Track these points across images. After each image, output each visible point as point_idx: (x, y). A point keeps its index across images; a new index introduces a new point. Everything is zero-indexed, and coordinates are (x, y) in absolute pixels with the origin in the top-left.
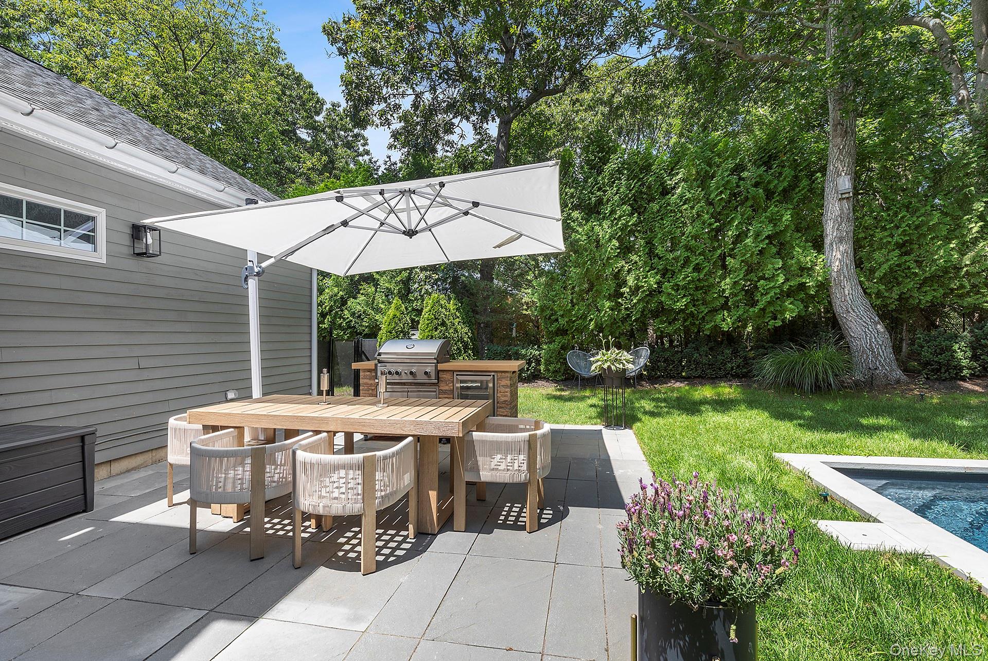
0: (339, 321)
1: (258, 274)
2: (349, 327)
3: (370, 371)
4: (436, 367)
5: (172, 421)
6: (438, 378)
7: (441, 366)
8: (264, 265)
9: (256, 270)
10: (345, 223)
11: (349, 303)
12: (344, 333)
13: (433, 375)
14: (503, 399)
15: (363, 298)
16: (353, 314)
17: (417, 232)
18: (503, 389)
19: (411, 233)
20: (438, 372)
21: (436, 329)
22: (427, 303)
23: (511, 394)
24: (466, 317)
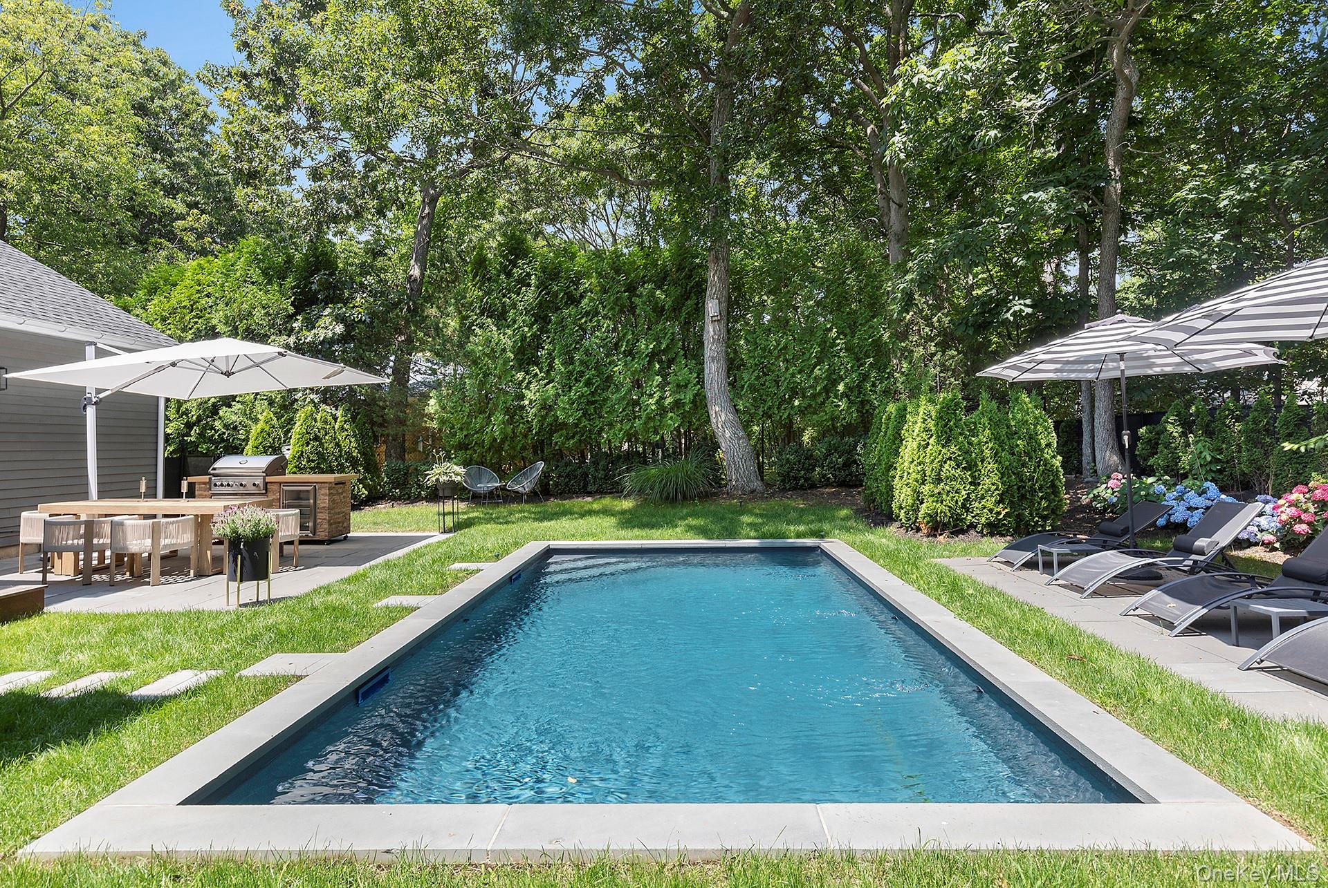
0: (210, 433)
1: (96, 403)
2: (222, 440)
3: (204, 483)
4: (264, 479)
5: (24, 514)
6: (266, 489)
7: (268, 479)
8: (101, 396)
9: (94, 400)
10: (174, 364)
11: (221, 413)
12: (216, 447)
13: (261, 485)
14: (322, 505)
15: (239, 406)
16: (226, 426)
17: (233, 373)
18: (322, 497)
19: (228, 374)
20: (266, 484)
21: (308, 444)
22: (300, 416)
23: (332, 501)
24: (361, 430)
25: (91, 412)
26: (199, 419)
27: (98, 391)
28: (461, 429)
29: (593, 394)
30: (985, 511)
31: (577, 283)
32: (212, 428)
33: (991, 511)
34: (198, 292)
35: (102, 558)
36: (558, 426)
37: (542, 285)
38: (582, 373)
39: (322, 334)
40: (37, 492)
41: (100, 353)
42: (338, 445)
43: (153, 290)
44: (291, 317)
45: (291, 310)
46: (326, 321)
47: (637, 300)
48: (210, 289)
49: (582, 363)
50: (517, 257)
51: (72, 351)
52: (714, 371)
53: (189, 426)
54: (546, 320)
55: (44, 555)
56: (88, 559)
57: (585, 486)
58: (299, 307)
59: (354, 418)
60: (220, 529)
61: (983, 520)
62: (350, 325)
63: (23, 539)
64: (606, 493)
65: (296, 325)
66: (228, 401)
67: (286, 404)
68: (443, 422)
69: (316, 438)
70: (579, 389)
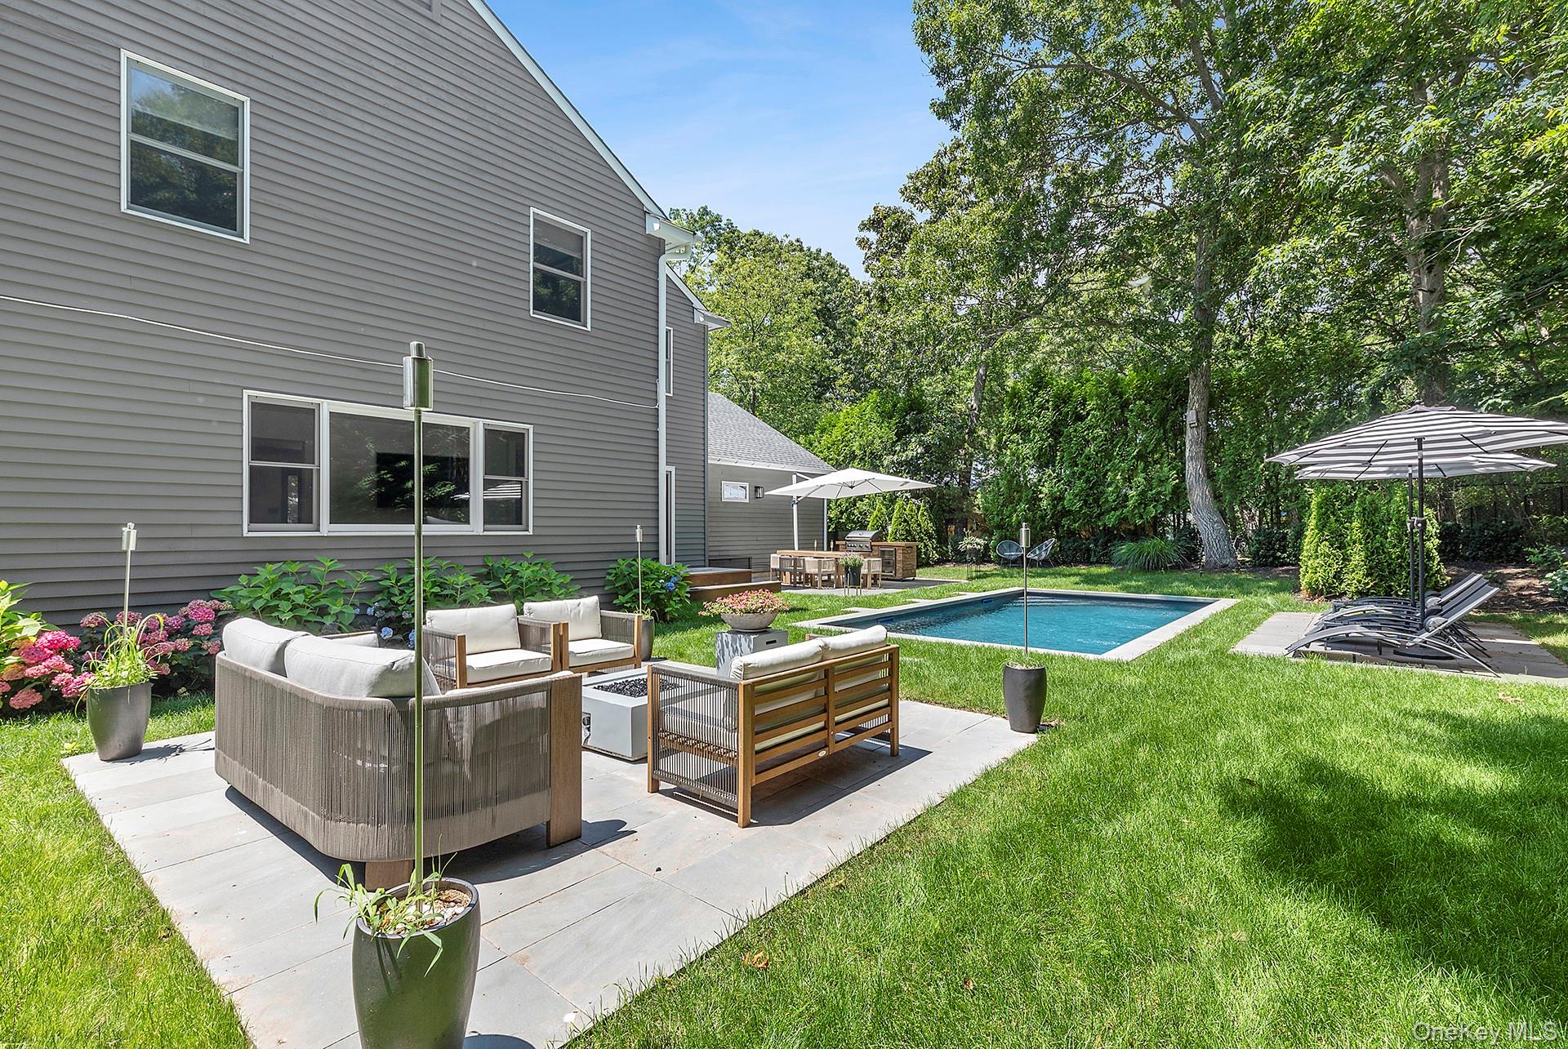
1: (798, 503)
3: (842, 544)
4: (872, 543)
5: (772, 554)
6: (869, 548)
7: (874, 543)
8: (800, 500)
9: (796, 502)
13: (868, 546)
14: (899, 559)
18: (899, 554)
19: (852, 487)
20: (872, 545)
22: (897, 506)
23: (904, 557)
24: (935, 515)
25: (795, 507)
26: (847, 509)
27: (798, 497)
28: (998, 515)
29: (1091, 489)
30: (1355, 581)
31: (1083, 404)
32: (853, 514)
33: (1359, 582)
34: (846, 430)
35: (800, 579)
36: (1066, 513)
37: (1056, 407)
38: (1083, 473)
39: (910, 454)
40: (776, 547)
41: (799, 480)
42: (919, 525)
43: (823, 431)
44: (894, 444)
45: (895, 439)
46: (912, 446)
47: (1127, 415)
48: (853, 427)
49: (1084, 465)
50: (1040, 388)
51: (785, 479)
52: (1193, 469)
53: (842, 513)
54: (1060, 434)
55: (779, 572)
56: (795, 579)
57: (1089, 557)
58: (899, 436)
59: (931, 508)
60: (842, 562)
61: (1353, 589)
62: (927, 448)
63: (772, 566)
64: (1104, 563)
65: (898, 448)
66: (861, 498)
67: (892, 498)
68: (986, 509)
69: (905, 521)
70: (1080, 484)
